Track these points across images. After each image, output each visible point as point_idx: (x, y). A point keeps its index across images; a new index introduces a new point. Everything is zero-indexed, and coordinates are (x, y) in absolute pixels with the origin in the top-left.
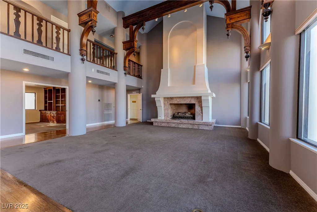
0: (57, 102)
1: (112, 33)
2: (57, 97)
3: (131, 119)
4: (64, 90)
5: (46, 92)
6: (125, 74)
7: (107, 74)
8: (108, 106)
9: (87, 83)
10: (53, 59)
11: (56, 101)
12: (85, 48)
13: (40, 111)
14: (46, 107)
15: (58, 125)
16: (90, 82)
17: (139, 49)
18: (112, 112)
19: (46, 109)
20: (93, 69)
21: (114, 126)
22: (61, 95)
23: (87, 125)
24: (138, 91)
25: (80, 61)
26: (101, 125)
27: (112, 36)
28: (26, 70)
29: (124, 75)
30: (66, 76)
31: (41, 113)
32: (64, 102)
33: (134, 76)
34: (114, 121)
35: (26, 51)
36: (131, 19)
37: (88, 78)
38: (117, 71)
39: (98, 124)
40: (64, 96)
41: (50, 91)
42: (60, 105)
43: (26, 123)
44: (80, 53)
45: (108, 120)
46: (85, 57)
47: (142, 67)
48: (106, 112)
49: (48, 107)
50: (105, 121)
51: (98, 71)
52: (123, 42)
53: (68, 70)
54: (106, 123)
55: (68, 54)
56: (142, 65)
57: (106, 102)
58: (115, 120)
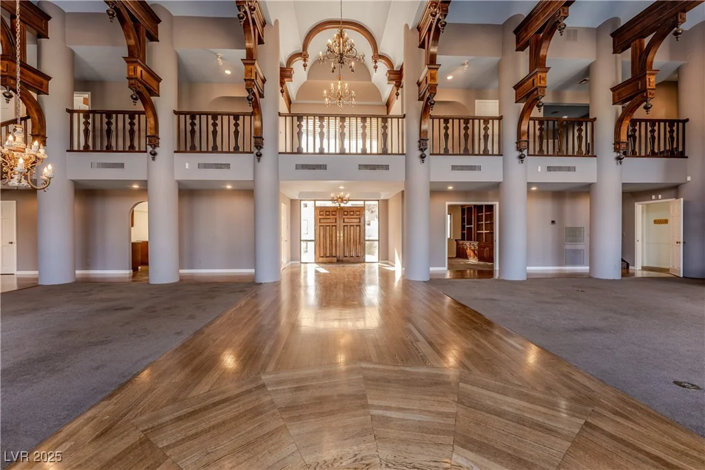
0: (479, 227)
1: (585, 77)
2: (479, 218)
3: (644, 268)
4: (490, 208)
5: (463, 211)
6: (619, 159)
7: (569, 169)
8: (573, 234)
9: (529, 192)
10: (479, 168)
11: (478, 225)
12: (525, 138)
13: (456, 240)
14: (463, 235)
15: (481, 263)
16: (534, 189)
17: (677, 75)
18: (583, 246)
19: (463, 239)
20: (539, 167)
21: (588, 277)
22: (485, 215)
23: (528, 268)
24: (673, 192)
25: (517, 160)
26: (557, 272)
27: (585, 80)
28: (450, 188)
29: (615, 162)
30: (496, 187)
31: (457, 244)
32: (490, 226)
33: (654, 154)
34: (588, 268)
35: (454, 168)
36: (636, 25)
37: (530, 185)
38: (596, 156)
39: (551, 269)
40: (490, 217)
41: (470, 208)
42: (484, 232)
43: (449, 258)
44: (518, 148)
45: (574, 263)
46: (525, 152)
47: (686, 124)
48: (568, 247)
49: (467, 235)
50: (566, 264)
51: (550, 169)
52: (611, 89)
53: (499, 179)
54: (569, 269)
55: (500, 155)
56: (685, 118)
57: (569, 224)
58: (591, 265)
